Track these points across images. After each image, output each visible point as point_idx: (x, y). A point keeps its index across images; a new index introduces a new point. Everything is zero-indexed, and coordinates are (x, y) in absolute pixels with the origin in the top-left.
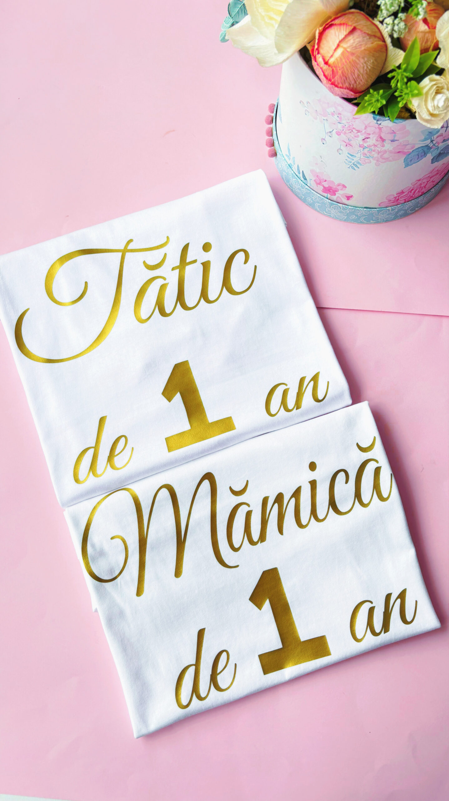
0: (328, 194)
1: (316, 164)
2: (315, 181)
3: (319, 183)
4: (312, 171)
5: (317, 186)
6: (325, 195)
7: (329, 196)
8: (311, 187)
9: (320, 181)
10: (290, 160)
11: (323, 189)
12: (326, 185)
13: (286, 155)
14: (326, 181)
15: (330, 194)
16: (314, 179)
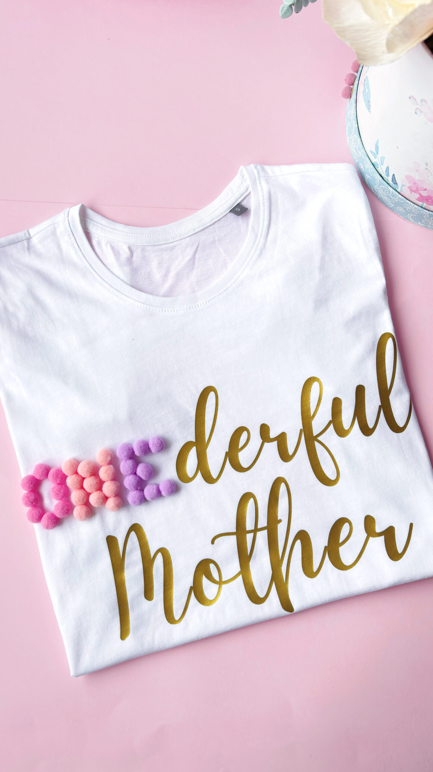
0: (425, 203)
1: (417, 171)
2: (409, 187)
3: (416, 191)
4: (408, 177)
5: (411, 193)
6: (420, 203)
7: (425, 205)
8: (402, 193)
9: (417, 188)
10: (376, 158)
11: (418, 197)
12: (424, 194)
13: (371, 152)
14: (426, 190)
15: (426, 203)
16: (409, 185)
